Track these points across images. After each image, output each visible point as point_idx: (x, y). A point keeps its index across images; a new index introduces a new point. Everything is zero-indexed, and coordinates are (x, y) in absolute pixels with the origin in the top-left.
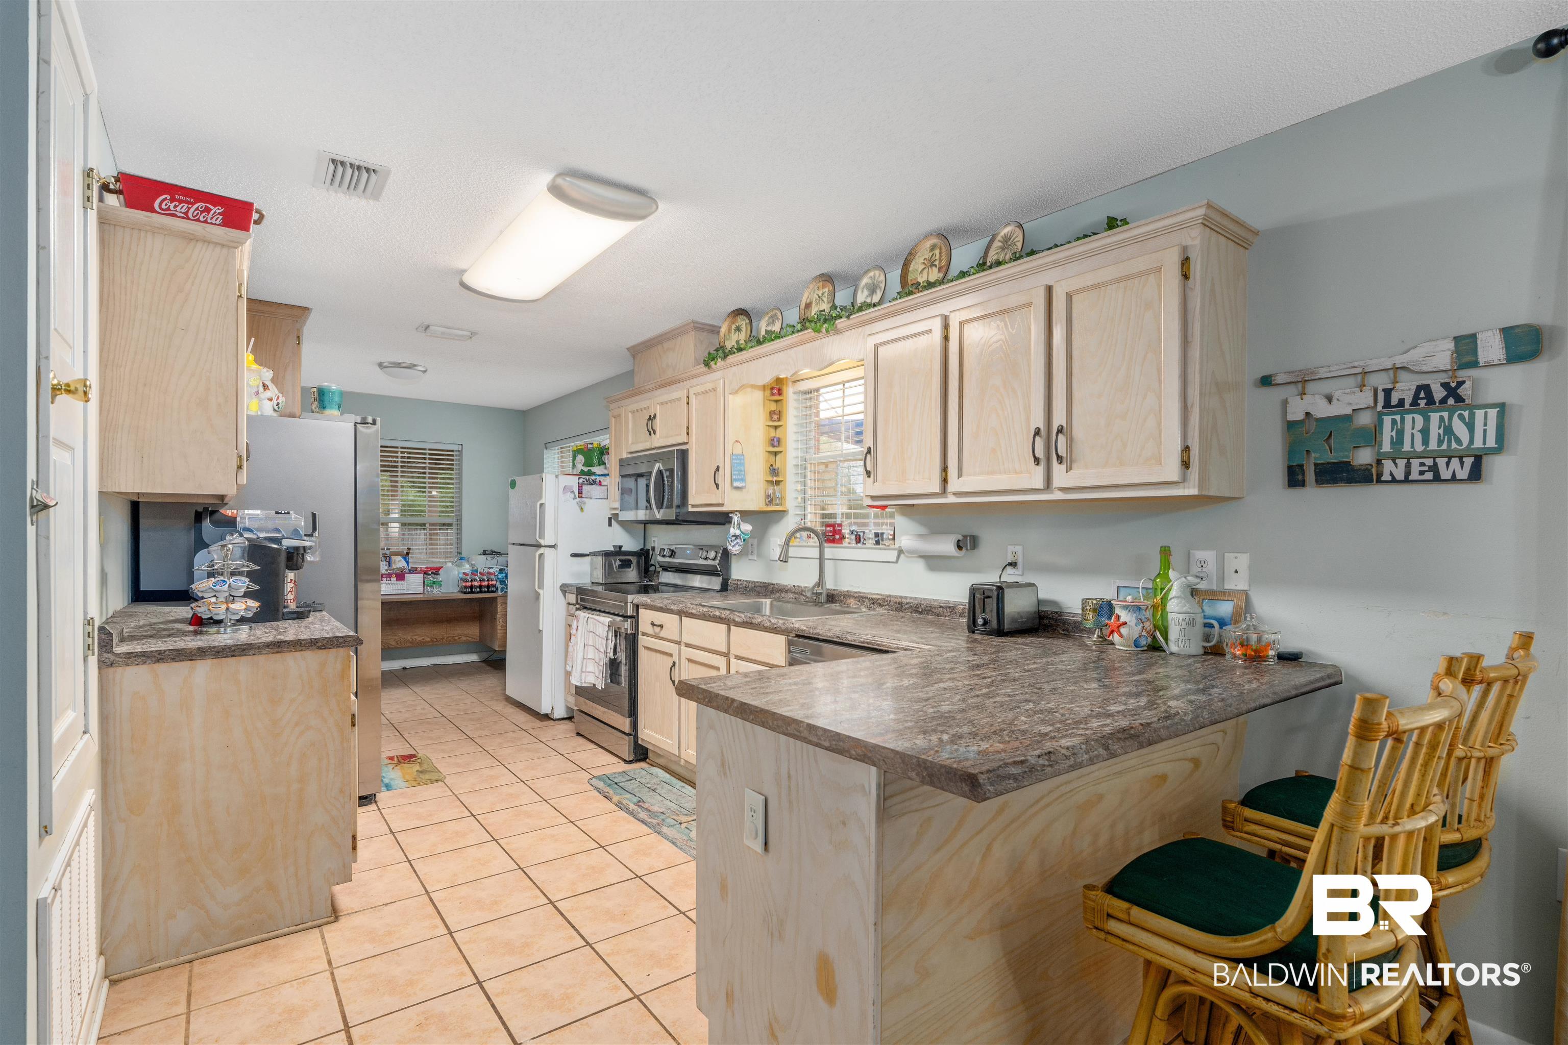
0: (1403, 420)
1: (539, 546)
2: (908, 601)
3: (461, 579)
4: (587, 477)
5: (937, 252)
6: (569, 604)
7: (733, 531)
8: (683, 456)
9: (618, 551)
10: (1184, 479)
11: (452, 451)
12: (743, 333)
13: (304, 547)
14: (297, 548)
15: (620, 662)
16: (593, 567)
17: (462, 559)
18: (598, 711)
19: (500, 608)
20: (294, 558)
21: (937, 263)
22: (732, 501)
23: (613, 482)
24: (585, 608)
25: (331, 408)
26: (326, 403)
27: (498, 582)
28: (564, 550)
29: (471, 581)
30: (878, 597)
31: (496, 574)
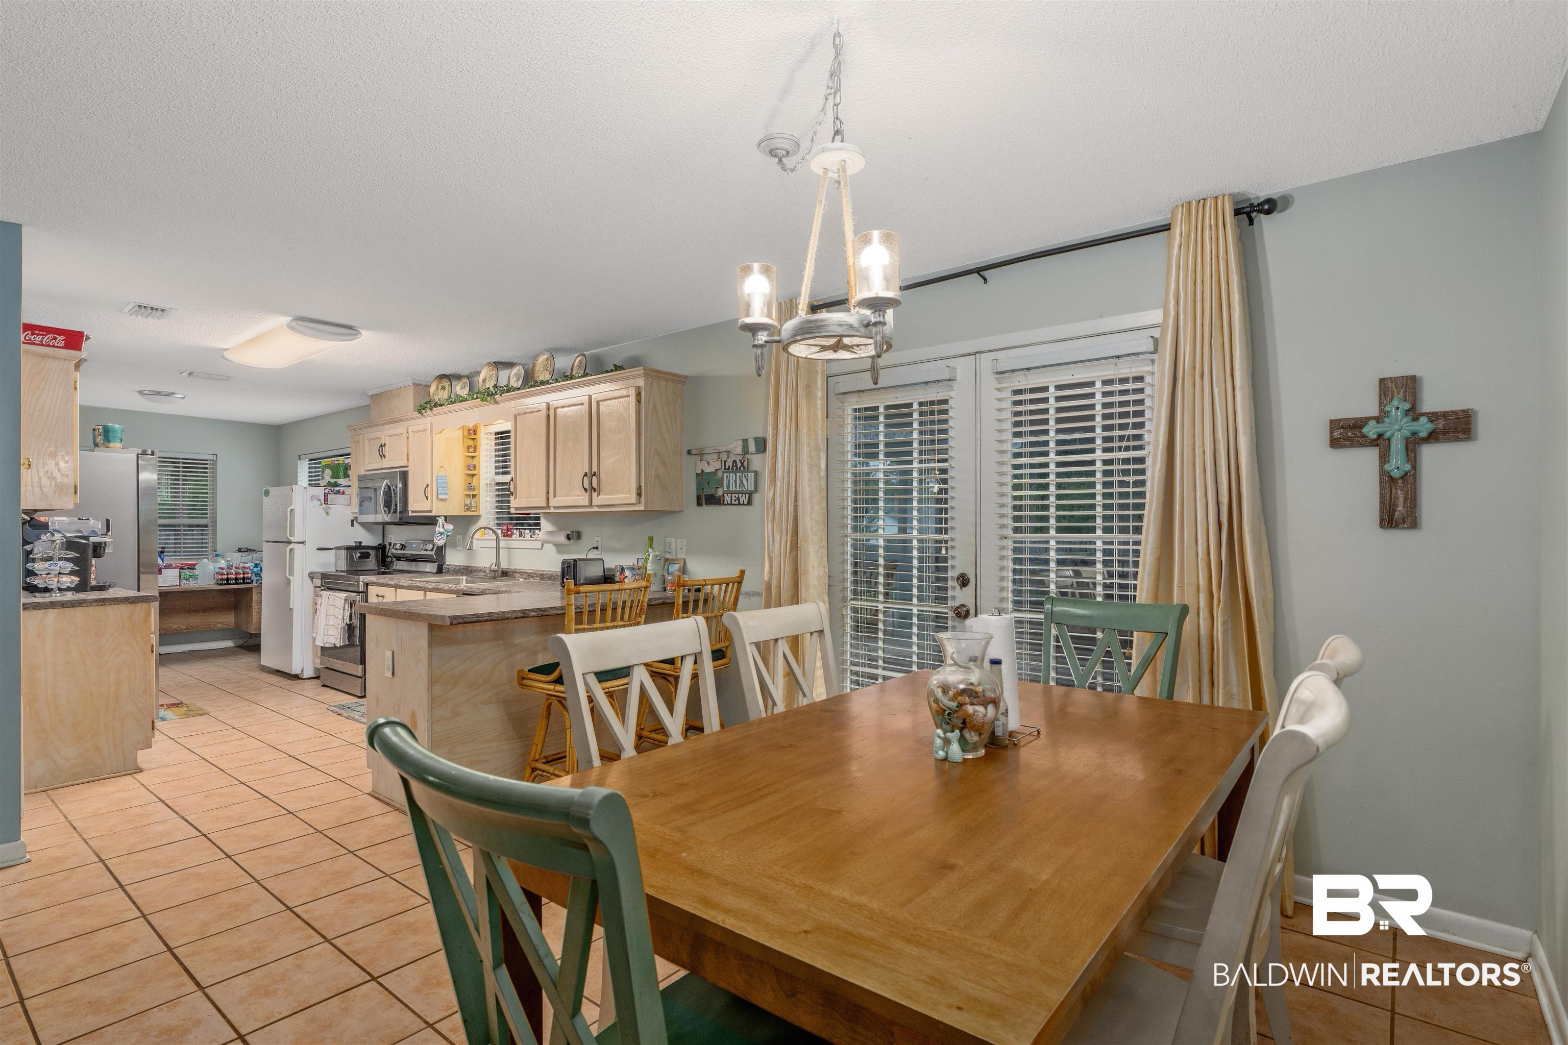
0: (747, 475)
1: (290, 542)
2: (547, 573)
3: (217, 573)
4: (332, 488)
5: (549, 362)
6: (316, 587)
7: (439, 529)
8: (404, 476)
9: (359, 546)
10: (639, 502)
11: (207, 460)
12: (447, 391)
13: (105, 543)
14: (100, 543)
15: (355, 626)
16: (337, 558)
17: (217, 555)
18: (337, 664)
19: (255, 597)
20: (98, 550)
21: (549, 369)
22: (437, 509)
23: (353, 493)
24: (329, 589)
25: (115, 442)
26: (111, 438)
27: (254, 575)
28: (311, 545)
29: (227, 574)
30: (531, 571)
31: (252, 568)
